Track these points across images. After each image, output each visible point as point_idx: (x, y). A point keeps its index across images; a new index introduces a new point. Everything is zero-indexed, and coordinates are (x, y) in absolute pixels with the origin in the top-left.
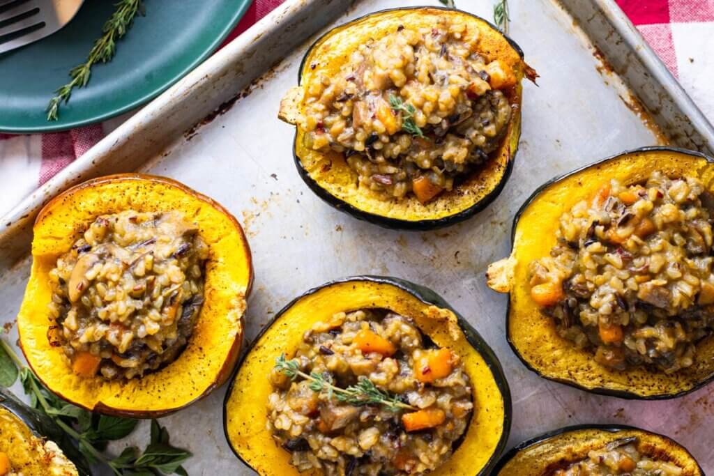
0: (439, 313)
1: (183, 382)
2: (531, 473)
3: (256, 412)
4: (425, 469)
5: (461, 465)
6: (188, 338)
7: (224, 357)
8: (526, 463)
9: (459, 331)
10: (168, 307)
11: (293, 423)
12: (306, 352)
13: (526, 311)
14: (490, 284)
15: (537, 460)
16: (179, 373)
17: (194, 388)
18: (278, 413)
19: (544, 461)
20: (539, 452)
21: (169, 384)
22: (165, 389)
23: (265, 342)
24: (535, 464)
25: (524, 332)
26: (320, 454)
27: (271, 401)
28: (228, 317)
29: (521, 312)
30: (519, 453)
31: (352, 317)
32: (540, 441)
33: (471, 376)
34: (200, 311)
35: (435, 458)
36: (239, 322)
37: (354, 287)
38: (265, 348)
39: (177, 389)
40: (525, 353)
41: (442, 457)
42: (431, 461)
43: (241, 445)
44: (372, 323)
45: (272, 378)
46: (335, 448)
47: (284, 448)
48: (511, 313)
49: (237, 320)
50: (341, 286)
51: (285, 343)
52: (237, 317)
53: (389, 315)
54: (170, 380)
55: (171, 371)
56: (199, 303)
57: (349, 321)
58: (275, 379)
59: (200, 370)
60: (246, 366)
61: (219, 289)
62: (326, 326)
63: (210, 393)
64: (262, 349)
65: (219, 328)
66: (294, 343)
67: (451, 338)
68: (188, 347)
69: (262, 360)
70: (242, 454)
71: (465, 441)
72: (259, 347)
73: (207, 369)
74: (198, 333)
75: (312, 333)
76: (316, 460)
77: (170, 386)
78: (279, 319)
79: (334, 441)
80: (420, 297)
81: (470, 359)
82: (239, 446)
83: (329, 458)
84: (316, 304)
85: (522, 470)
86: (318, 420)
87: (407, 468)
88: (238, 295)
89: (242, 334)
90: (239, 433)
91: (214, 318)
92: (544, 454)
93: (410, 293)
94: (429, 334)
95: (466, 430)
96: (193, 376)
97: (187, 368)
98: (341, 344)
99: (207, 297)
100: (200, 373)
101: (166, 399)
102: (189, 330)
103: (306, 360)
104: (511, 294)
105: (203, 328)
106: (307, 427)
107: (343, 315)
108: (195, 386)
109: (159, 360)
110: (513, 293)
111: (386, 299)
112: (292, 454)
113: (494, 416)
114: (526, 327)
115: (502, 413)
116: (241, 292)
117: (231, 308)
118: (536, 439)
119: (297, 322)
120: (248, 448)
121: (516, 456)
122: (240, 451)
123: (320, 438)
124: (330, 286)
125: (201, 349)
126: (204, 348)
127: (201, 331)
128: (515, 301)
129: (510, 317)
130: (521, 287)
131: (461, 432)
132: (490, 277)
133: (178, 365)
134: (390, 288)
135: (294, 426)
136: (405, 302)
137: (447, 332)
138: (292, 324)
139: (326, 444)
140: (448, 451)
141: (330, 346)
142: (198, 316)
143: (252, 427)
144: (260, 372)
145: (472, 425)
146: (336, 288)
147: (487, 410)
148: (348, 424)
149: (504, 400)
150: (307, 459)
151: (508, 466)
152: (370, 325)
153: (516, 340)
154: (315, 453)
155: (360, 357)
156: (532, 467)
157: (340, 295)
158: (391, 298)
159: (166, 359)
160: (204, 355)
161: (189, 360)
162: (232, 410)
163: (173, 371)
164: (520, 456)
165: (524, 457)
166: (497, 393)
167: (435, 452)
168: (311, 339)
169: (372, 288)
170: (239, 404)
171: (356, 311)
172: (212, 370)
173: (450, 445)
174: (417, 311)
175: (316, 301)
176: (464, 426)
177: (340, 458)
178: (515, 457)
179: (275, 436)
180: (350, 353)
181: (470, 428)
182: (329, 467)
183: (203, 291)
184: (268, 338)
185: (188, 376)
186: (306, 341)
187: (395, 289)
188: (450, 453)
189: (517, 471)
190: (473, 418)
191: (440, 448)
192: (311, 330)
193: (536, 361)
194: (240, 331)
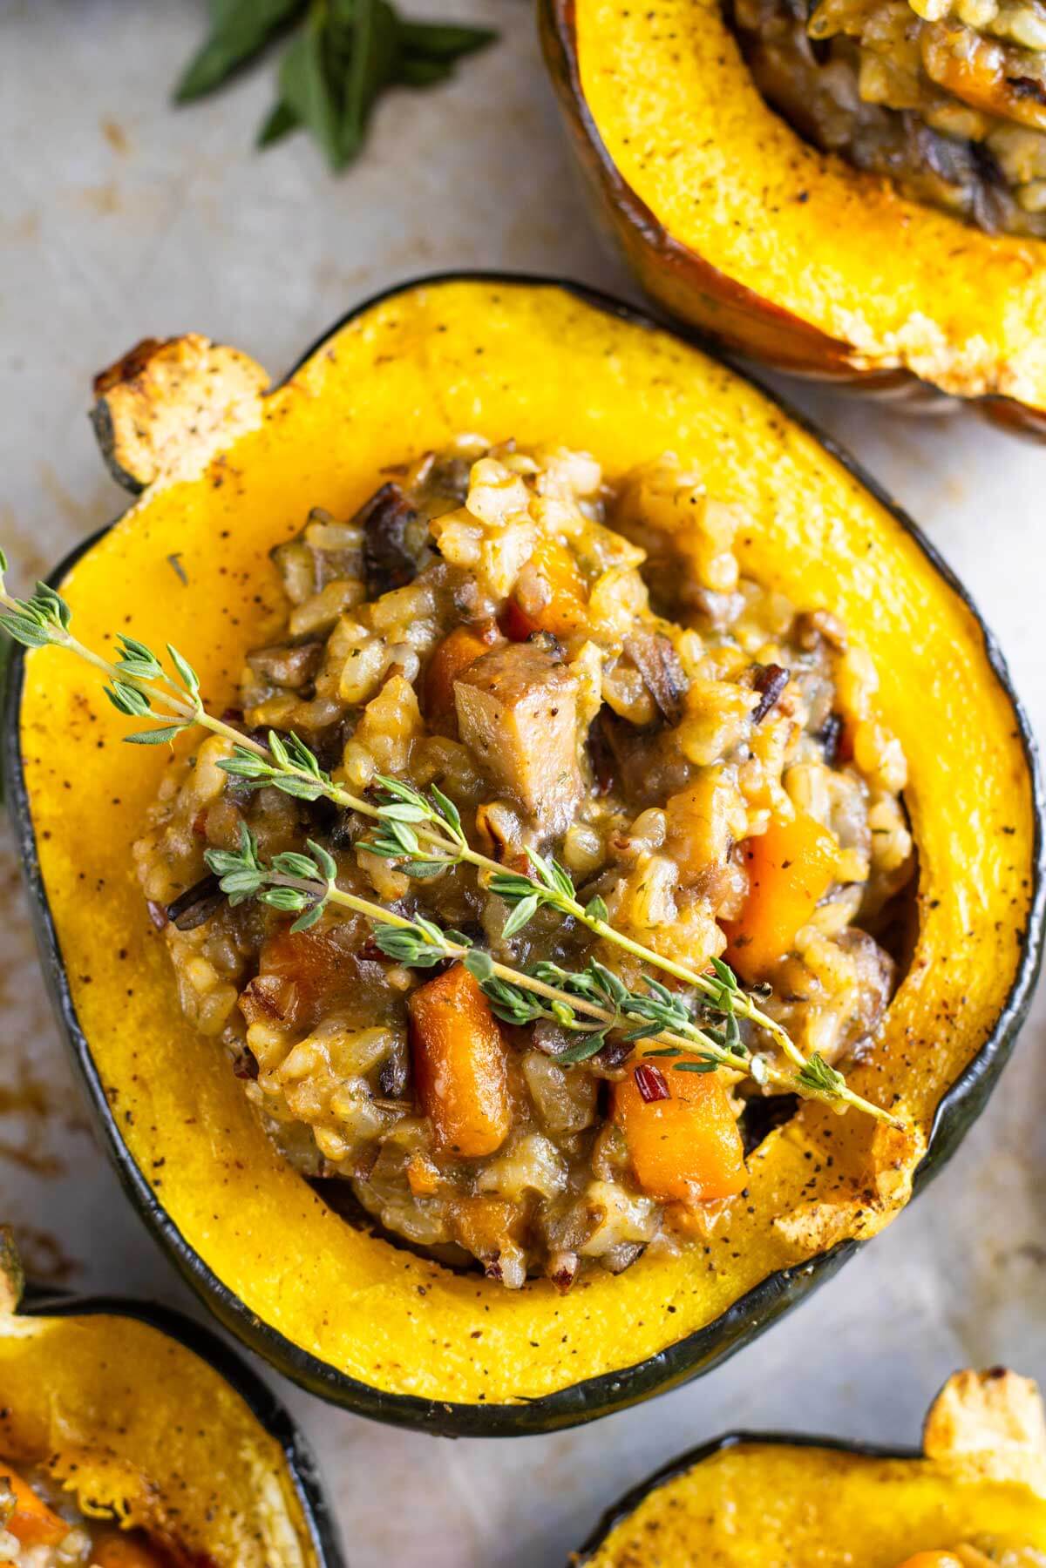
0: (894, 1166)
1: (678, 112)
2: (192, 1491)
3: (522, 400)
4: (261, 1057)
5: (254, 1209)
6: (846, 155)
7: (762, 287)
8: (230, 1469)
9: (815, 1242)
10: (1004, 66)
11: (488, 532)
12: (760, 617)
13: (840, 1516)
14: (963, 1384)
15: (240, 1519)
16: (712, 101)
17: (650, 155)
18: (530, 479)
19: (234, 1546)
20: (270, 1526)
21: (676, 58)
22: (656, 38)
23: (802, 463)
24: (226, 1510)
25: (759, 1505)
26: (353, 632)
27: (573, 457)
28: (917, 317)
29: (839, 1497)
30: (275, 1448)
31: (887, 812)
32: (316, 1537)
33: (622, 1278)
34: (950, 211)
35: (304, 1103)
36: (891, 363)
37: (1009, 831)
38: (777, 457)
39: (653, 86)
40: (673, 1503)
41: (300, 1133)
42: (293, 1083)
43: (396, 331)
44: (855, 894)
45: (659, 471)
46: (375, 690)
47: (378, 494)
48: (841, 1460)
49: (902, 355)
50: (1017, 778)
51: (794, 538)
52: (917, 353)
53: (888, 963)
54: (688, 62)
55: (723, 70)
56: (980, 212)
57: (871, 802)
58: (659, 484)
59: (721, 188)
60: (711, 380)
61: (1030, 294)
62: (859, 705)
63: (623, 215)
64: (772, 445)
65: (877, 281)
66: (795, 573)
67: (788, 1209)
68: (810, 150)
69: (731, 444)
70: (360, 332)
71: (352, 1233)
72: (782, 435)
73: (721, 216)
74: (862, 194)
75: (831, 646)
76: (327, 616)
77: (667, 59)
78: (891, 523)
79: (402, 692)
80: (959, 1093)
81: (693, 1281)
82: (392, 325)
83: (332, 668)
84: (946, 677)
85: (204, 1454)
86: (494, 635)
87: (268, 983)
88: (1002, 367)
89: (847, 368)
90: (442, 329)
91: (917, 263)
92: (263, 1548)
93: (981, 1052)
94: (800, 1117)
95: (398, 1241)
96: (700, 155)
97: (731, 136)
98: (790, 758)
99: (998, 246)
100: (708, 185)
101: (617, 38)
102: (880, 159)
103: (728, 612)
104: (915, 1464)
105: (881, 218)
106: (472, 588)
107: (895, 776)
108: (659, 161)
109: (770, 25)
110: (918, 1473)
111: (957, 956)
112: (354, 522)
113: (453, 1359)
114: (777, 1514)
115: (462, 1394)
116: (1013, 378)
117: (954, 332)
118: (323, 1521)
119: (876, 591)
120: (382, 360)
121: (265, 1437)
122: (371, 330)
123: (420, 636)
124: (1020, 735)
125: (803, 198)
126: (806, 209)
127: (870, 206)
128: (884, 1478)
129: (821, 1453)
130: (939, 1508)
131: (392, 1217)
132: (992, 1384)
133: (745, 101)
134: (999, 977)
135: (478, 533)
136: (943, 1034)
137: (811, 1193)
138: (871, 572)
139: (391, 656)
140: (322, 1159)
141: (785, 711)
142: (931, 202)
143: (464, 382)
144: (683, 433)
145: (418, 1270)
146: (1006, 756)
147: (476, 1335)
148: (472, 754)
149: (514, 1409)
150: (327, 581)
151: (226, 1398)
152: (848, 885)
153: (728, 1469)
154: (357, 613)
155: (742, 829)
156: (214, 1496)
157: (979, 769)
158: (957, 977)
159: (774, 57)
160: (776, 210)
161: (761, 146)
162: (537, 309)
163: (725, 80)
164: (262, 1451)
165: (258, 1467)
166: (546, 1382)
167: (326, 1102)
168: (811, 640)
169: (1004, 903)
170: (558, 337)
171: (909, 828)
172: (716, 232)
173: (345, 1171)
174: (903, 1076)
175: (957, 675)
176: (414, 1232)
177: (331, 709)
178: (259, 1429)
179: (429, 463)
180: (755, 786)
181: (406, 1256)
182: (296, 661)
183: (1021, 234)
184: (817, 473)
185: (702, 138)
186: (802, 622)
187: (997, 996)
188: (312, 1169)
189: (201, 1433)
190: (448, 1274)
191: (340, 1128)
192: (844, 645)
193: (636, 1546)
194: (860, 364)
